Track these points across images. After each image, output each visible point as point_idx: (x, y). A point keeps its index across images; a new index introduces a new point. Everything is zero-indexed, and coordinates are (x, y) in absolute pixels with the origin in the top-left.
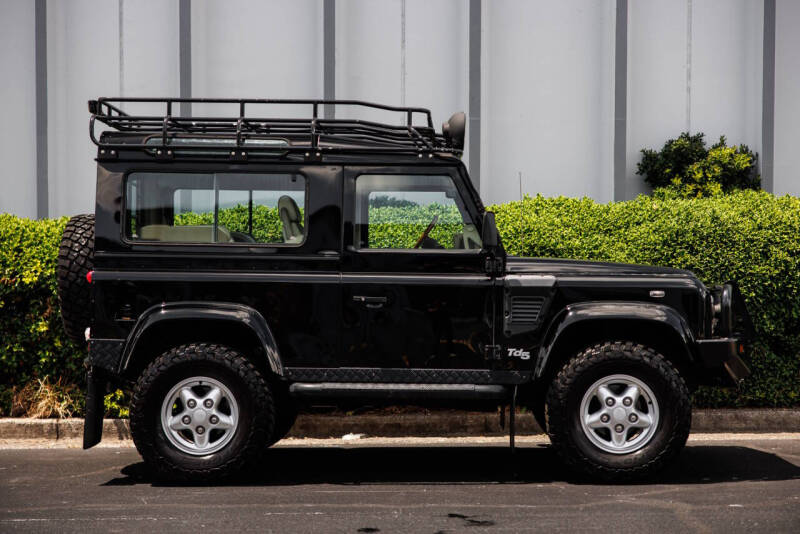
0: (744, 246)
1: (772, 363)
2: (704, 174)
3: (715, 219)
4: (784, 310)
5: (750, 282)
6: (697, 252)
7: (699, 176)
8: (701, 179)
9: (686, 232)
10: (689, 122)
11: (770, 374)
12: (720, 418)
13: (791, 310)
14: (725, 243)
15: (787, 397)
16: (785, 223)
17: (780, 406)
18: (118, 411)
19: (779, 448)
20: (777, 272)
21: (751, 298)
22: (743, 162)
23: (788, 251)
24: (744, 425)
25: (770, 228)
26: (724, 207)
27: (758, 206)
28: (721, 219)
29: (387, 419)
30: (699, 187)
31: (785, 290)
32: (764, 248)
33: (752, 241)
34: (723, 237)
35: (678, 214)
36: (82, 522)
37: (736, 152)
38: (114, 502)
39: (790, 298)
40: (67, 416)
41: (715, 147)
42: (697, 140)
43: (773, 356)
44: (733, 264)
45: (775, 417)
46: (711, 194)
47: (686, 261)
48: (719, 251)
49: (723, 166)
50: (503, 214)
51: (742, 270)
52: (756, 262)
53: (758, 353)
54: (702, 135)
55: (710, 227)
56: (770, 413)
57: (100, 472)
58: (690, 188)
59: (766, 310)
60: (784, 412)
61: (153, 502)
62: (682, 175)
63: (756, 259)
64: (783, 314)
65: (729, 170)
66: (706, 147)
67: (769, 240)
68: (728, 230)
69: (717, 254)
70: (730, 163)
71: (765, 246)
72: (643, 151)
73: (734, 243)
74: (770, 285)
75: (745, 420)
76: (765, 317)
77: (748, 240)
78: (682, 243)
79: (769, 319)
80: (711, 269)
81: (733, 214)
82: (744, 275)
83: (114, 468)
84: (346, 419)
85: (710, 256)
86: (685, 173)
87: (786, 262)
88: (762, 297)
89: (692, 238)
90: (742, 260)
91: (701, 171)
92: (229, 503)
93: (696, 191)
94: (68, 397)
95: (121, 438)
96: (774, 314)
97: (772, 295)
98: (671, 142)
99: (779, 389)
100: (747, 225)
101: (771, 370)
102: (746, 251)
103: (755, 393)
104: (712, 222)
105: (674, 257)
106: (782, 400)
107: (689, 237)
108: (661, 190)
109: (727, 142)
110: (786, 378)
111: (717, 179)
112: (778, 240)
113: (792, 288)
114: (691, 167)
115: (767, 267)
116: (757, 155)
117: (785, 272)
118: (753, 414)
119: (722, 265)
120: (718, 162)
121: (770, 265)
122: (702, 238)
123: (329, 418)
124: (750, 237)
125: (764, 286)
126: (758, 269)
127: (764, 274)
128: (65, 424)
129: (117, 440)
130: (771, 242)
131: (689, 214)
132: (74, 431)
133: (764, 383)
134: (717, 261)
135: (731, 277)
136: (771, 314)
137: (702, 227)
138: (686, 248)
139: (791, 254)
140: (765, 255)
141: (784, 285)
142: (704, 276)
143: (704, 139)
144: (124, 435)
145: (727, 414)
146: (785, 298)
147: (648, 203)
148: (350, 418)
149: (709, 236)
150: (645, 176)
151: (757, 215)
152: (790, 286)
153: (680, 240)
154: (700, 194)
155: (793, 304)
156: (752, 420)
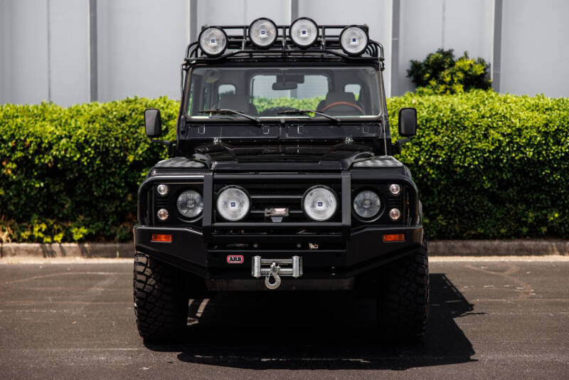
0: (471, 129)
1: (489, 209)
2: (452, 78)
3: (453, 110)
4: (497, 173)
5: (475, 154)
6: (439, 133)
7: (448, 79)
8: (450, 81)
9: (433, 119)
10: (443, 41)
11: (488, 217)
12: (453, 247)
13: (502, 174)
14: (459, 127)
15: (499, 232)
16: (500, 114)
17: (494, 238)
18: (42, 239)
19: (486, 267)
20: (493, 147)
21: (475, 165)
22: (479, 70)
23: (501, 133)
24: (469, 251)
25: (490, 117)
26: (462, 102)
27: (484, 101)
28: (457, 110)
30: (448, 87)
31: (498, 160)
32: (485, 131)
33: (477, 126)
34: (457, 123)
35: (429, 107)
36: (6, 313)
37: (475, 63)
38: (29, 300)
39: (502, 165)
40: (8, 241)
41: (461, 59)
42: (448, 54)
43: (490, 205)
44: (463, 142)
45: (490, 246)
46: (455, 93)
47: (431, 139)
48: (454, 133)
49: (465, 73)
50: (309, 105)
51: (470, 146)
52: (479, 140)
53: (480, 203)
54: (452, 51)
55: (449, 116)
56: (487, 243)
57: (26, 280)
58: (442, 87)
59: (485, 173)
60: (496, 243)
61: (55, 300)
62: (437, 78)
63: (479, 139)
64: (497, 176)
65: (470, 75)
66: (454, 59)
67: (489, 126)
68: (461, 118)
69: (453, 135)
70: (470, 71)
71: (486, 129)
72: (412, 61)
73: (465, 128)
74: (488, 157)
75: (469, 248)
76: (484, 178)
77: (474, 125)
78: (430, 127)
79: (487, 179)
80: (448, 145)
81: (466, 107)
82: (471, 149)
83: (36, 277)
85: (448, 137)
86: (439, 78)
87: (499, 140)
88: (482, 164)
89: (436, 124)
90: (469, 139)
91: (450, 76)
92: (105, 301)
93: (446, 89)
94: (9, 229)
95: (45, 257)
96: (491, 176)
97: (489, 163)
98: (431, 55)
99: (494, 227)
100: (474, 115)
101: (489, 215)
102: (473, 133)
103: (476, 230)
104: (451, 112)
105: (424, 137)
106: (496, 234)
107: (435, 123)
108: (421, 89)
109: (469, 55)
110: (498, 220)
111: (460, 82)
112: (495, 125)
113: (503, 159)
114: (443, 73)
115: (487, 144)
116: (490, 65)
117: (498, 148)
118: (475, 244)
119: (456, 142)
120: (461, 70)
121: (488, 143)
122: (443, 124)
124: (475, 123)
125: (484, 157)
126: (480, 145)
127: (484, 149)
128: (6, 247)
129: (42, 258)
130: (491, 127)
131: (436, 107)
132: (13, 252)
133: (484, 223)
134: (452, 140)
135: (462, 151)
136: (488, 176)
137: (443, 116)
138: (432, 131)
139: (503, 135)
140: (486, 136)
141: (498, 157)
142: (443, 150)
143: (454, 53)
144: (46, 254)
145: (458, 244)
146: (499, 165)
147: (410, 99)
149: (448, 122)
150: (412, 78)
151: (482, 108)
152: (502, 157)
153: (428, 125)
154: (448, 92)
155: (504, 169)
156: (475, 248)
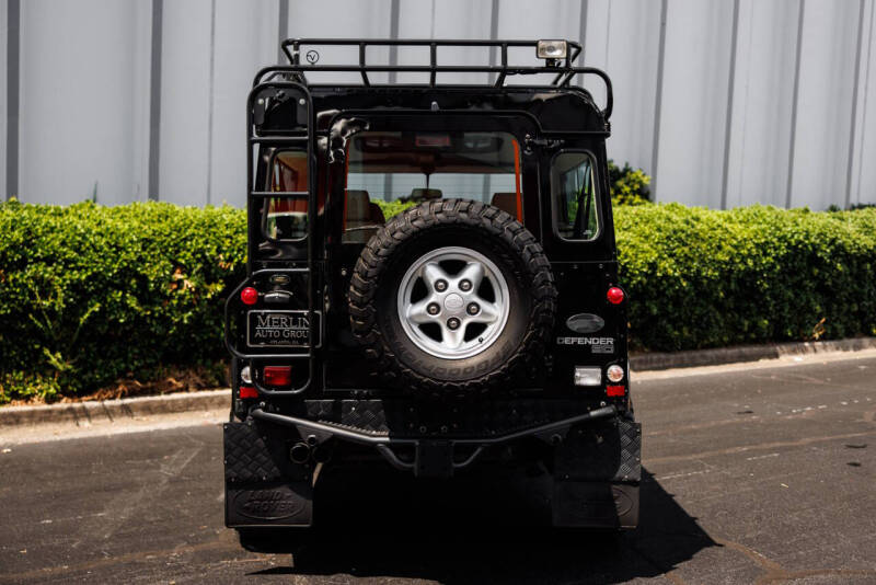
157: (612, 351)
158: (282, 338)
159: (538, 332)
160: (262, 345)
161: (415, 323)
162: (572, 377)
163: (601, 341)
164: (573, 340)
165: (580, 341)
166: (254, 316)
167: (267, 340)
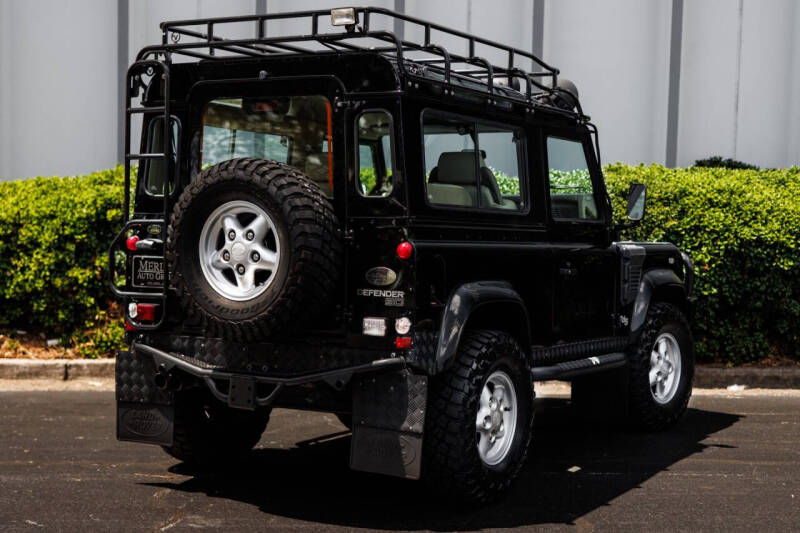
29: (766, 372)
84: (728, 370)
123: (710, 370)
148: (730, 370)
157: (402, 304)
158: (155, 280)
159: (296, 279)
160: (142, 285)
161: (217, 268)
162: (361, 327)
163: (393, 294)
164: (370, 292)
165: (375, 293)
166: (137, 260)
167: (145, 281)
